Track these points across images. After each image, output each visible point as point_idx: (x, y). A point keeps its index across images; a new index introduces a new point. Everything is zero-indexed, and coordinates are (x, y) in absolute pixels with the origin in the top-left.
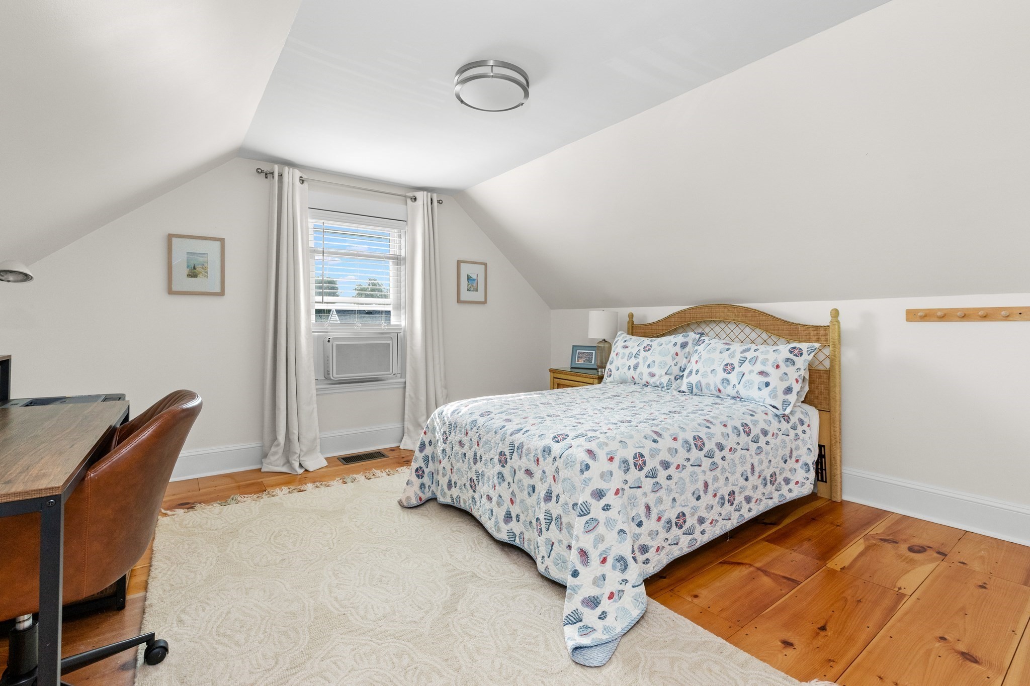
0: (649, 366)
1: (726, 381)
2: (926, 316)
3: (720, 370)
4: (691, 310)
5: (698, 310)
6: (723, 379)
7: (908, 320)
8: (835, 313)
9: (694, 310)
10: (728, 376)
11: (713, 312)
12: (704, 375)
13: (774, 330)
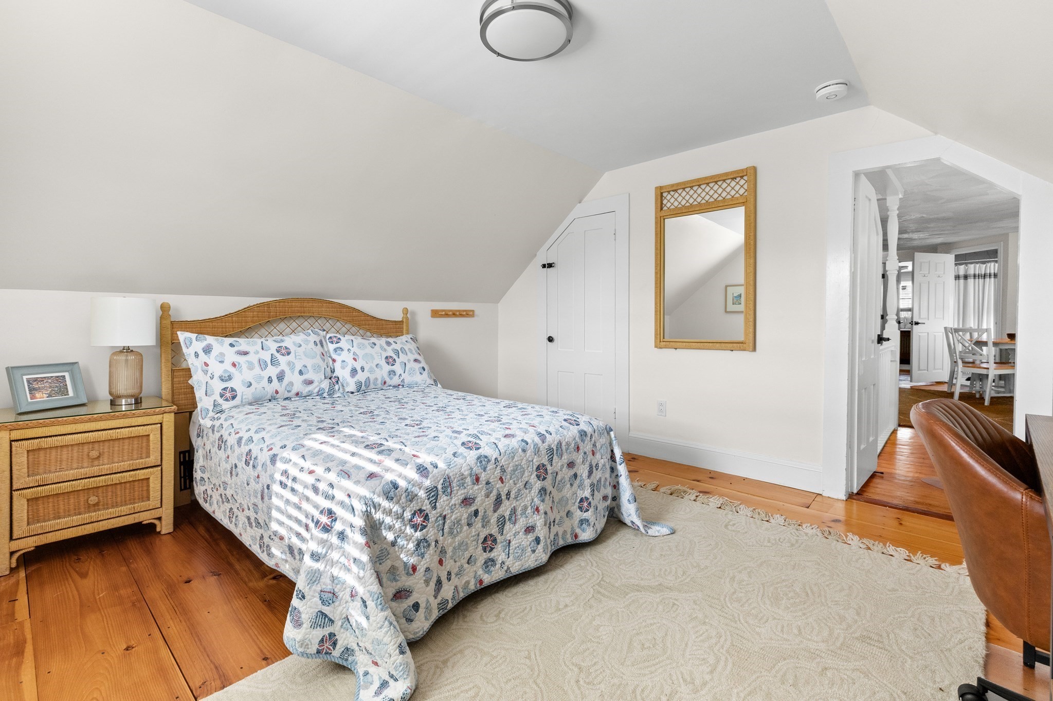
0: (301, 373)
1: (392, 373)
2: (447, 314)
3: (383, 363)
4: (277, 304)
5: (286, 304)
6: (389, 372)
7: (432, 316)
8: (406, 311)
9: (281, 304)
10: (393, 368)
11: (306, 307)
12: (371, 371)
13: (365, 325)
